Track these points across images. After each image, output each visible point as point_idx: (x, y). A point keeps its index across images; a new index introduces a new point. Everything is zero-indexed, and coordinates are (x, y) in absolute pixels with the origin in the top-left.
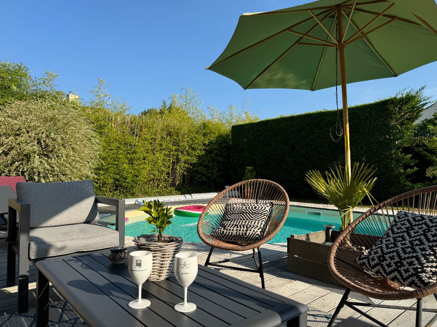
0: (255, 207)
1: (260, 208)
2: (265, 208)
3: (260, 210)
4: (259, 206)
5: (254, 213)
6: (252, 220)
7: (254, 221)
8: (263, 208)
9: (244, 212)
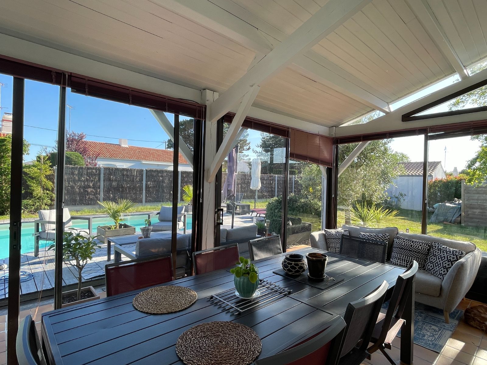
0: (411, 246)
1: (415, 247)
2: (419, 247)
3: (415, 248)
4: (414, 245)
5: (411, 250)
6: (410, 256)
7: (411, 258)
8: (417, 247)
9: (403, 248)
